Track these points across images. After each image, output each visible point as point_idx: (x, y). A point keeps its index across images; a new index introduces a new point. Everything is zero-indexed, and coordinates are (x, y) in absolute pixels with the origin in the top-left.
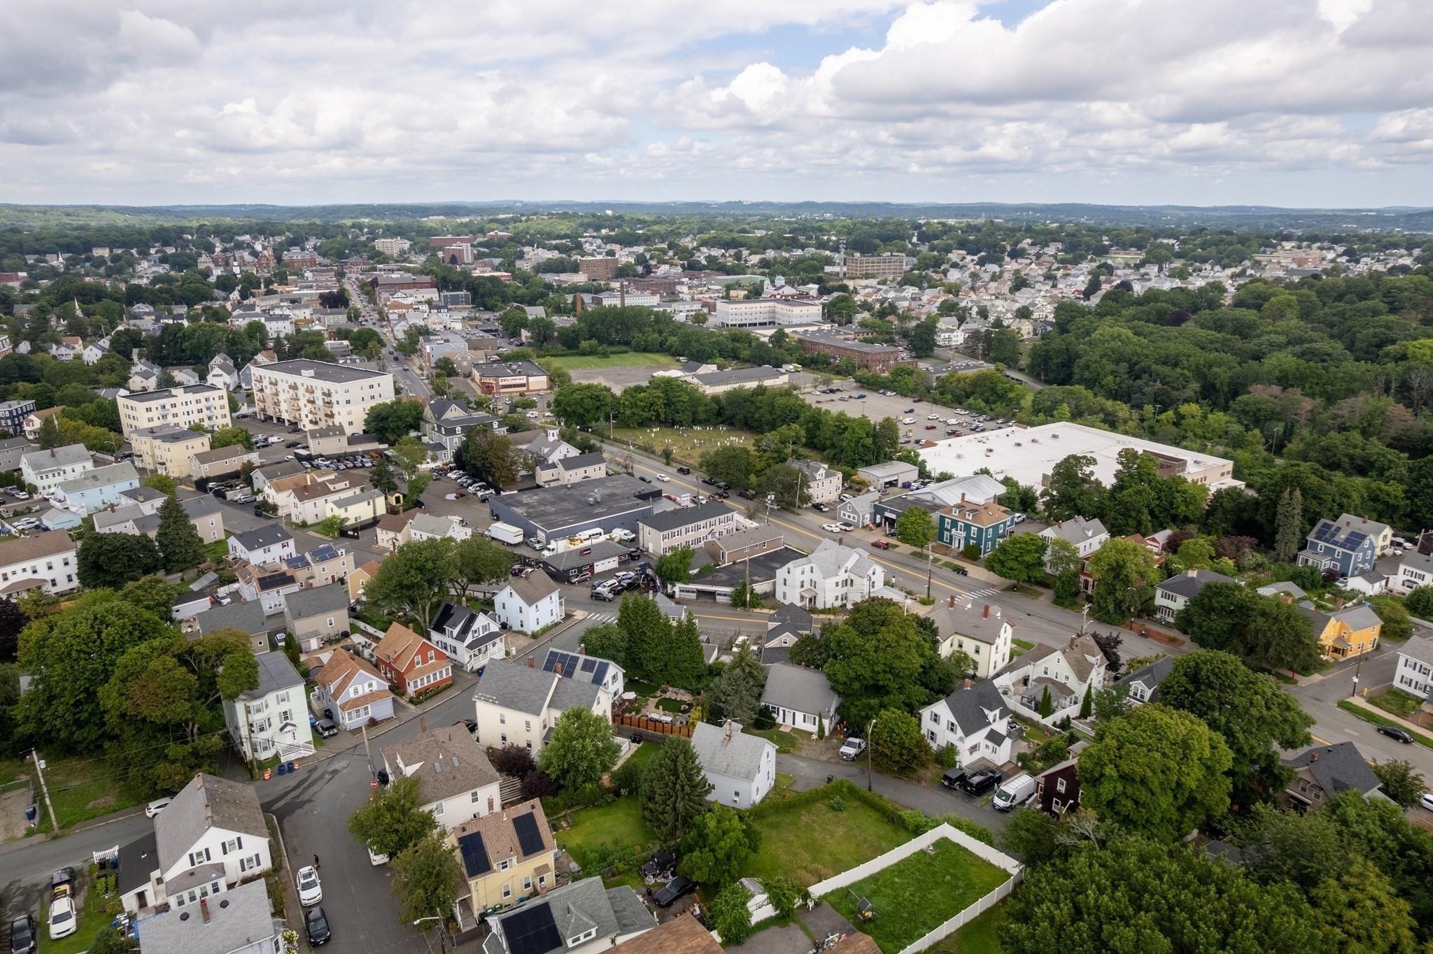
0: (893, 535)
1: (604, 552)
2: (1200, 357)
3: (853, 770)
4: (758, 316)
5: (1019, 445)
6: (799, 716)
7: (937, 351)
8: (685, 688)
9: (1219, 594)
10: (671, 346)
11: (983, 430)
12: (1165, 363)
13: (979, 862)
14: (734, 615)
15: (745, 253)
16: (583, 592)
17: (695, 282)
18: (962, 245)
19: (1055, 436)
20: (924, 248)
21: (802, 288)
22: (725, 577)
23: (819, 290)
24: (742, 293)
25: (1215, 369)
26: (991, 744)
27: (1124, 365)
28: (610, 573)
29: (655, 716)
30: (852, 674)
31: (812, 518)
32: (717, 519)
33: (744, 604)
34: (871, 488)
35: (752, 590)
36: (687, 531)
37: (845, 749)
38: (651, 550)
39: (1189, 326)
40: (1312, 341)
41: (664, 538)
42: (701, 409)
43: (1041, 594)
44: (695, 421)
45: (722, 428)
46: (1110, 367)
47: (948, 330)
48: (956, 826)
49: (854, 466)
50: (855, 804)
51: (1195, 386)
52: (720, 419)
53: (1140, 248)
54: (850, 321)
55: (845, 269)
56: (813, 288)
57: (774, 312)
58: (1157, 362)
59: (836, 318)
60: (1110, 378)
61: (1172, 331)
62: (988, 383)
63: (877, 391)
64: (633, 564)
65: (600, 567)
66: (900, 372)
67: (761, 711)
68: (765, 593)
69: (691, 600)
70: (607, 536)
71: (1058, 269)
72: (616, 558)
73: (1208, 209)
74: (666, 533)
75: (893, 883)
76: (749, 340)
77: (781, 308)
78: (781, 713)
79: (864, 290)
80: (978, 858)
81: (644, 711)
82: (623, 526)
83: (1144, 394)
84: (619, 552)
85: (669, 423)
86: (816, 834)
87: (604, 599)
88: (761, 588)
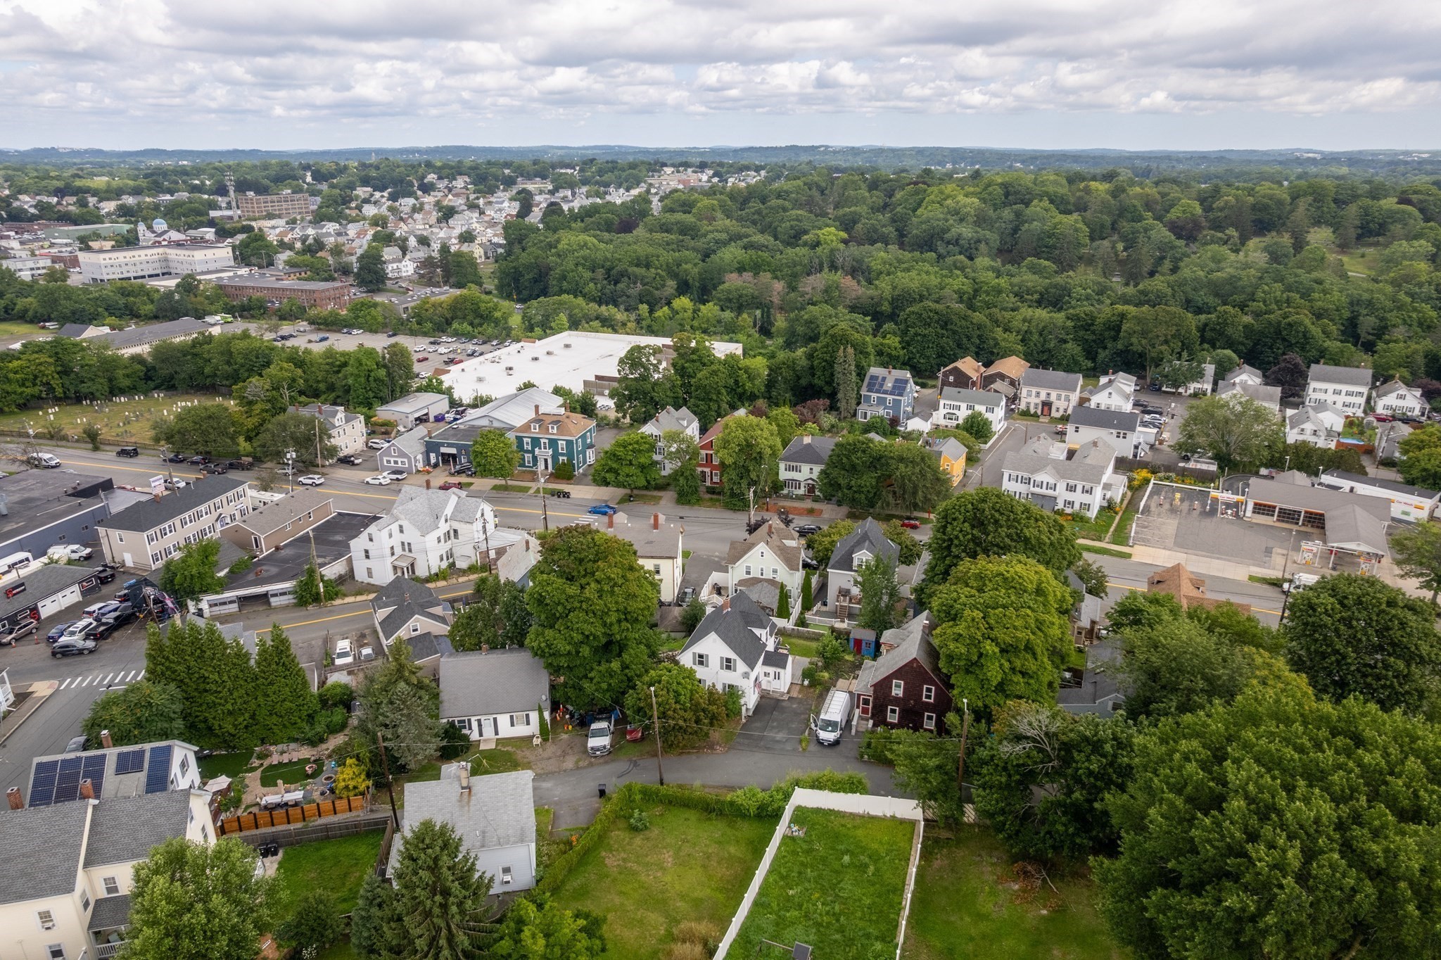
0: (459, 472)
1: (51, 581)
2: (667, 256)
3: (621, 765)
4: (144, 266)
5: (536, 359)
6: (503, 720)
7: (389, 283)
8: (296, 740)
9: (855, 451)
10: (26, 311)
11: (481, 354)
12: (637, 265)
13: (858, 821)
14: (306, 618)
15: (92, 201)
16: (34, 651)
17: (26, 236)
18: (365, 182)
19: (567, 346)
20: (324, 187)
21: (192, 232)
22: (274, 570)
23: (216, 233)
24: (108, 245)
25: (684, 266)
26: (771, 670)
27: (600, 273)
28: (73, 612)
29: (272, 798)
30: (577, 637)
31: (344, 473)
32: (223, 497)
33: (316, 599)
34: (401, 428)
35: (322, 576)
36: (183, 523)
37: (593, 742)
38: (129, 563)
39: (640, 232)
40: (747, 236)
41: (150, 540)
42: (120, 373)
43: (660, 498)
44: (114, 391)
45: (159, 395)
46: (587, 275)
47: (394, 261)
48: (812, 787)
49: (370, 406)
50: (658, 810)
51: (672, 284)
52: (151, 384)
53: (544, 177)
54: (271, 264)
55: (239, 212)
56: (209, 233)
57: (166, 260)
58: (631, 264)
59: (254, 260)
60: (591, 285)
61: (628, 237)
62: (468, 304)
63: (339, 331)
64: (106, 590)
65: (48, 608)
66: (357, 308)
67: (446, 732)
68: (341, 577)
69: (230, 615)
70: (45, 560)
71: (478, 198)
72: (76, 588)
73: (579, 148)
74: (151, 532)
75: (789, 899)
76: (148, 294)
77: (173, 253)
78: (475, 725)
79: (273, 230)
80: (853, 816)
81: (247, 799)
82: (63, 540)
83: (628, 297)
84: (79, 577)
85: (74, 398)
86: (643, 878)
87: (81, 652)
88: (332, 571)
